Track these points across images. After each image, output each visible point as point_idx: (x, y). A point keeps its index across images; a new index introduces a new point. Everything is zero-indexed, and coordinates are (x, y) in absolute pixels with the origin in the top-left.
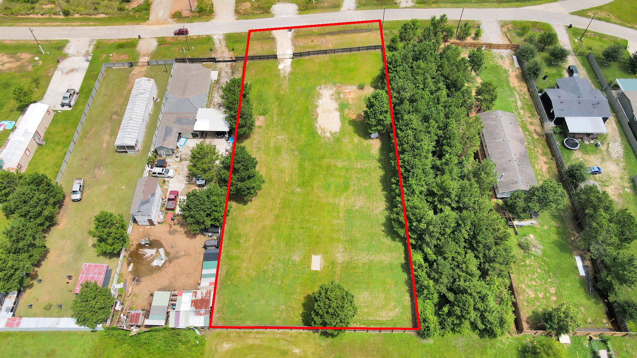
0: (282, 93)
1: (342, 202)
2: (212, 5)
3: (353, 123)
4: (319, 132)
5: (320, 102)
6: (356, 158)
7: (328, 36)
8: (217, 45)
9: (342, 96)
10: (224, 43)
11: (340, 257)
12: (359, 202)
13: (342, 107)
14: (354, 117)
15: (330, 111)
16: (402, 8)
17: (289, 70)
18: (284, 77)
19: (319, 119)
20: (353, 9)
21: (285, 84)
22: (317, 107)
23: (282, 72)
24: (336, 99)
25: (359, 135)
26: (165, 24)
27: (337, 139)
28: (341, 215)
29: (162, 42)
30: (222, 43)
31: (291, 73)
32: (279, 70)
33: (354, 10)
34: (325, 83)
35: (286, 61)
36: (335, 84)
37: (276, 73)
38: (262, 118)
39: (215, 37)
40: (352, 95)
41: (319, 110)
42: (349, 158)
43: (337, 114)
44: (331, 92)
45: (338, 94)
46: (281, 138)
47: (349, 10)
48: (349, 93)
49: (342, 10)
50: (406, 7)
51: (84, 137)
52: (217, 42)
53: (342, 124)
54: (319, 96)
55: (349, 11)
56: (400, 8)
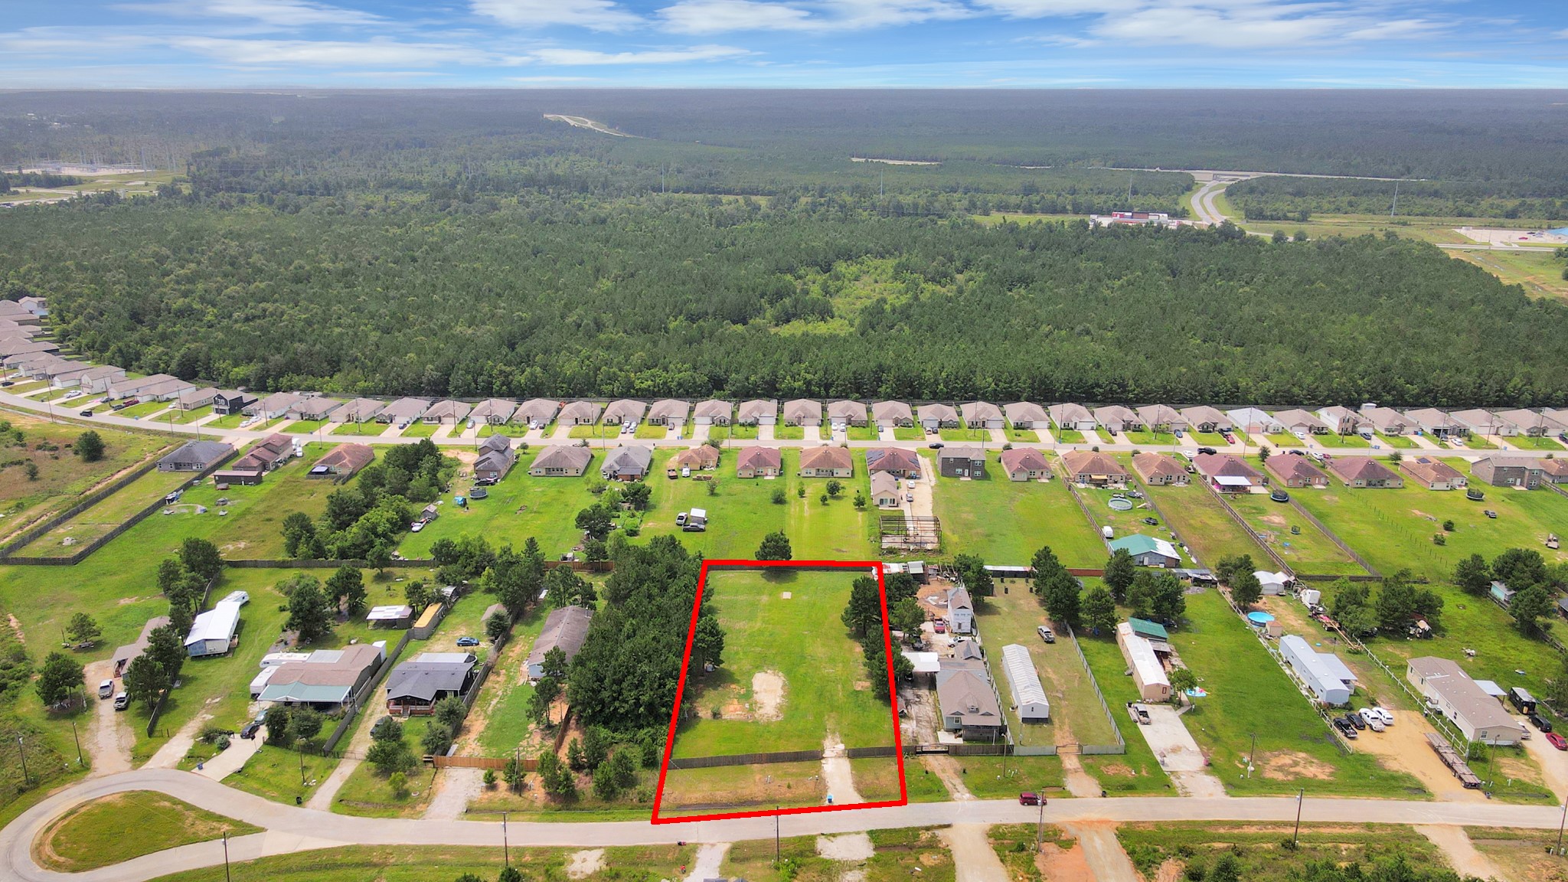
0: (833, 714)
1: (758, 625)
2: (1002, 861)
3: (736, 682)
4: (780, 674)
5: (778, 701)
6: (737, 653)
7: (760, 799)
8: (958, 781)
9: (747, 706)
10: (948, 785)
11: (765, 599)
12: (740, 625)
13: (749, 695)
14: (733, 686)
15: (765, 690)
16: (600, 847)
17: (828, 743)
18: (834, 733)
19: (781, 684)
20: (704, 846)
21: (830, 724)
22: (782, 696)
23: (838, 740)
24: (756, 703)
25: (729, 671)
26: (1079, 822)
27: (758, 668)
28: (760, 618)
29: (1063, 792)
30: (951, 785)
31: (824, 737)
32: (842, 742)
33: (702, 844)
34: (769, 724)
35: (834, 755)
36: (756, 722)
37: (845, 737)
38: (859, 689)
39: (968, 795)
40: (732, 708)
41: (781, 692)
42: (744, 653)
43: (755, 688)
44: (761, 711)
45: (752, 710)
46: (828, 671)
47: (713, 845)
48: (736, 710)
49: (728, 846)
50: (590, 849)
51: (1082, 679)
52: (961, 787)
53: (750, 680)
54: (780, 708)
55: (712, 842)
56: (605, 847)
